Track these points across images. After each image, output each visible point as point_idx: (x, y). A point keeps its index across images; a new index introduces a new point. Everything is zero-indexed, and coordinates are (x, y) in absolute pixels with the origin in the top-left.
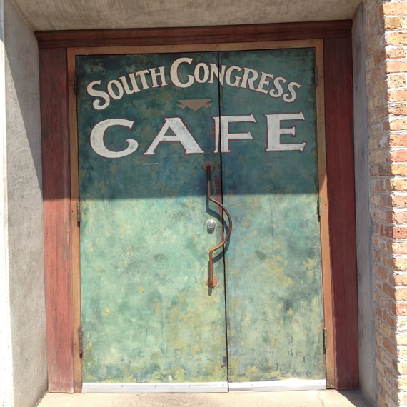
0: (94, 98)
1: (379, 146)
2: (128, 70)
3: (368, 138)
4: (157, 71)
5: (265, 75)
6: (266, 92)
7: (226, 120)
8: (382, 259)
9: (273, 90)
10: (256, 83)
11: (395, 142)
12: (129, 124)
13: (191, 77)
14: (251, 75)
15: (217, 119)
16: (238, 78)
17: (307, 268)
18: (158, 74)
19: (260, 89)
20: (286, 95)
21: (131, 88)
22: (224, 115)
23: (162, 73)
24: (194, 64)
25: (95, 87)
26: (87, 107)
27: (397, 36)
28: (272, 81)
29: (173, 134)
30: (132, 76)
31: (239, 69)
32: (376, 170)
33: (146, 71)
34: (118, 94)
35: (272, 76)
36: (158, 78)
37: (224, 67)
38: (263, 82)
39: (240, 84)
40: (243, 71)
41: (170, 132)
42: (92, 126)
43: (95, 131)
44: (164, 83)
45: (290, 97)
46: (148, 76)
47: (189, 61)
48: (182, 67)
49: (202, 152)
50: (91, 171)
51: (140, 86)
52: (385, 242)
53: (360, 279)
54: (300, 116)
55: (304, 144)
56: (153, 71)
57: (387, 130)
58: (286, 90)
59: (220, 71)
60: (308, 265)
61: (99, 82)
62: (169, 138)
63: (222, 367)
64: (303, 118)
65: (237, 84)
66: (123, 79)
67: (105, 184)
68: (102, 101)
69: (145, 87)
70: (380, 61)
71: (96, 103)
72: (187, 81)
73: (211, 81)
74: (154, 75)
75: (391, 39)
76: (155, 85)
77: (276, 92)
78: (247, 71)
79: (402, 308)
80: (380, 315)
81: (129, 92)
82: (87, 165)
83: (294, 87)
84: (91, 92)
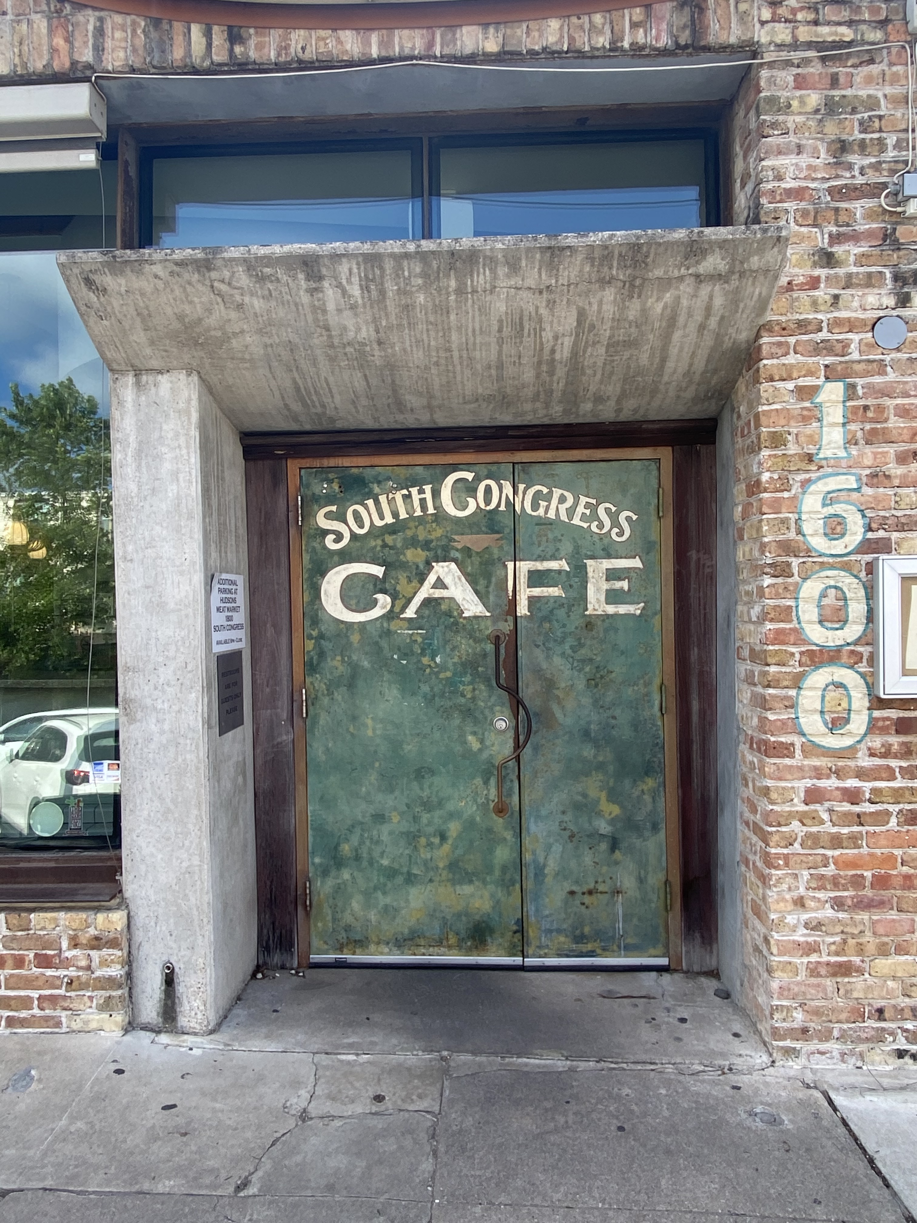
0: (326, 532)
1: (750, 619)
2: (377, 490)
3: (736, 603)
4: (421, 491)
5: (583, 500)
6: (585, 525)
7: (525, 566)
8: (750, 785)
9: (596, 523)
10: (571, 512)
11: (772, 616)
12: (378, 571)
13: (471, 500)
14: (562, 499)
15: (510, 565)
16: (543, 504)
17: (643, 791)
18: (423, 496)
19: (576, 521)
20: (616, 530)
21: (382, 517)
22: (520, 560)
23: (428, 495)
24: (478, 479)
25: (328, 516)
26: (316, 545)
27: (779, 460)
28: (593, 508)
29: (445, 587)
30: (383, 499)
31: (545, 490)
32: (746, 653)
33: (405, 492)
34: (361, 526)
35: (594, 501)
36: (423, 501)
37: (521, 487)
38: (580, 509)
39: (546, 512)
40: (551, 493)
41: (440, 584)
42: (323, 574)
43: (328, 583)
44: (431, 510)
45: (621, 534)
46: (408, 497)
47: (470, 476)
48: (460, 485)
49: (488, 614)
50: (322, 642)
51: (395, 515)
52: (755, 760)
53: (722, 810)
54: (637, 563)
55: (642, 605)
56: (414, 491)
57: (761, 597)
58: (615, 523)
59: (515, 492)
60: (645, 788)
61: (334, 508)
62: (438, 593)
63: (515, 932)
64: (641, 566)
65: (541, 512)
66: (370, 503)
67: (343, 661)
68: (339, 537)
69: (403, 515)
70: (753, 494)
71: (329, 541)
72: (464, 508)
73: (502, 508)
74: (416, 497)
75: (770, 463)
76: (418, 513)
77: (601, 526)
78: (557, 493)
79: (779, 858)
80: (747, 866)
81: (379, 523)
82: (315, 633)
83: (628, 519)
84: (323, 523)
